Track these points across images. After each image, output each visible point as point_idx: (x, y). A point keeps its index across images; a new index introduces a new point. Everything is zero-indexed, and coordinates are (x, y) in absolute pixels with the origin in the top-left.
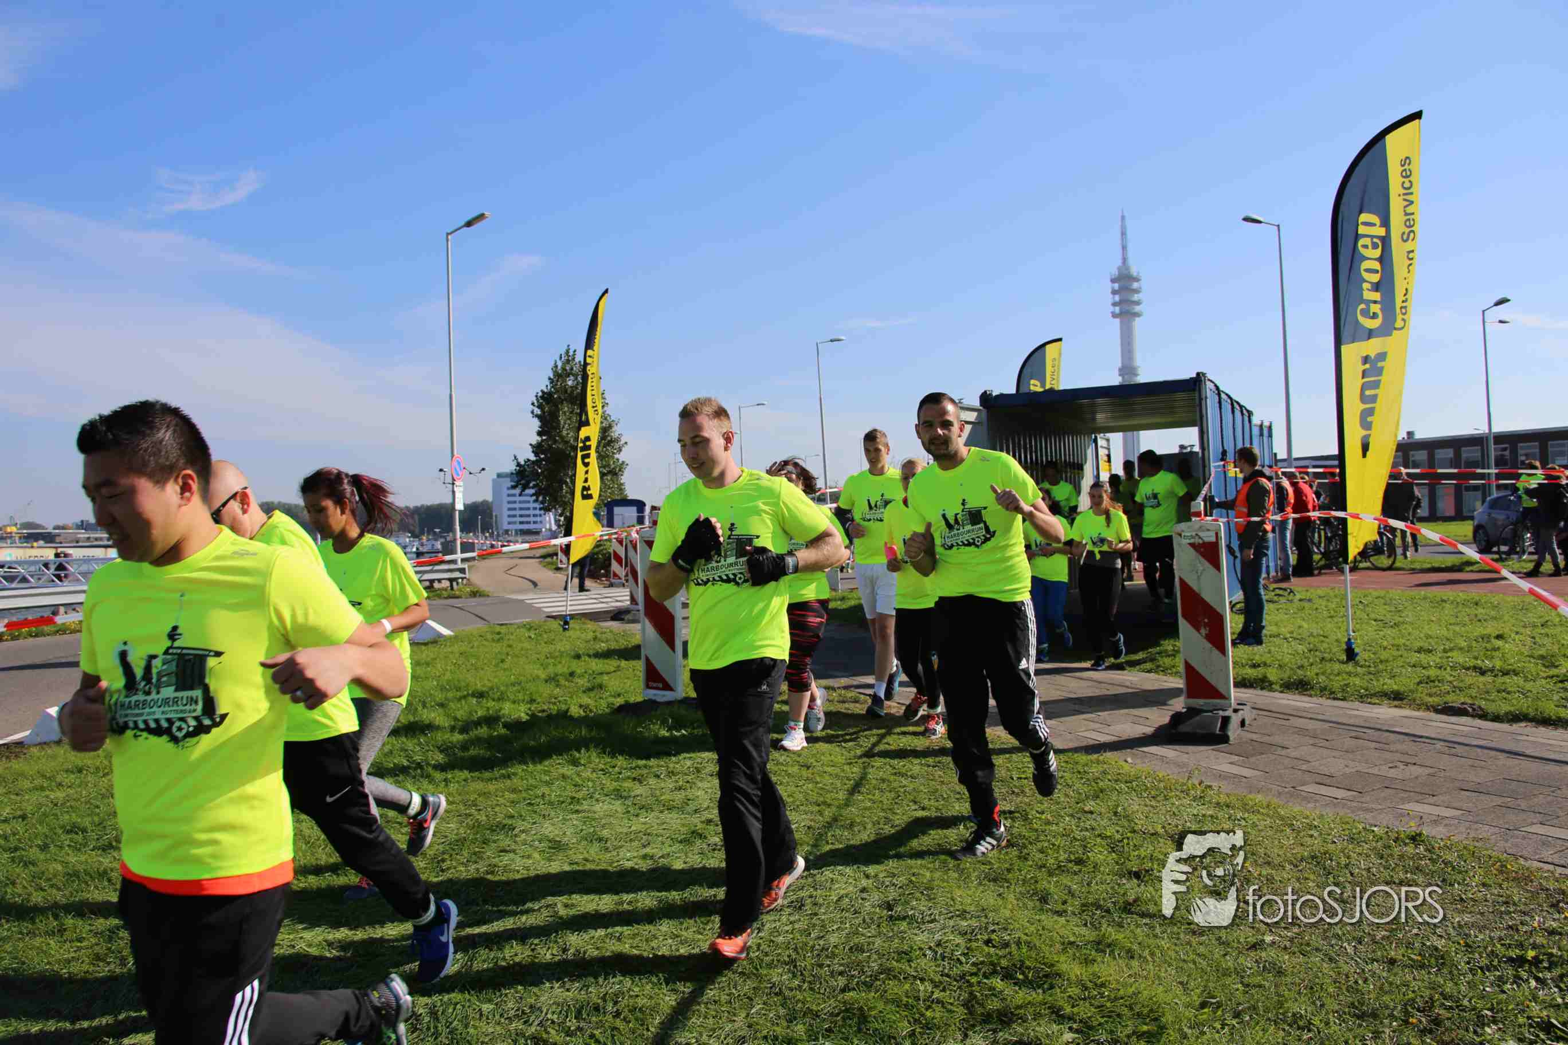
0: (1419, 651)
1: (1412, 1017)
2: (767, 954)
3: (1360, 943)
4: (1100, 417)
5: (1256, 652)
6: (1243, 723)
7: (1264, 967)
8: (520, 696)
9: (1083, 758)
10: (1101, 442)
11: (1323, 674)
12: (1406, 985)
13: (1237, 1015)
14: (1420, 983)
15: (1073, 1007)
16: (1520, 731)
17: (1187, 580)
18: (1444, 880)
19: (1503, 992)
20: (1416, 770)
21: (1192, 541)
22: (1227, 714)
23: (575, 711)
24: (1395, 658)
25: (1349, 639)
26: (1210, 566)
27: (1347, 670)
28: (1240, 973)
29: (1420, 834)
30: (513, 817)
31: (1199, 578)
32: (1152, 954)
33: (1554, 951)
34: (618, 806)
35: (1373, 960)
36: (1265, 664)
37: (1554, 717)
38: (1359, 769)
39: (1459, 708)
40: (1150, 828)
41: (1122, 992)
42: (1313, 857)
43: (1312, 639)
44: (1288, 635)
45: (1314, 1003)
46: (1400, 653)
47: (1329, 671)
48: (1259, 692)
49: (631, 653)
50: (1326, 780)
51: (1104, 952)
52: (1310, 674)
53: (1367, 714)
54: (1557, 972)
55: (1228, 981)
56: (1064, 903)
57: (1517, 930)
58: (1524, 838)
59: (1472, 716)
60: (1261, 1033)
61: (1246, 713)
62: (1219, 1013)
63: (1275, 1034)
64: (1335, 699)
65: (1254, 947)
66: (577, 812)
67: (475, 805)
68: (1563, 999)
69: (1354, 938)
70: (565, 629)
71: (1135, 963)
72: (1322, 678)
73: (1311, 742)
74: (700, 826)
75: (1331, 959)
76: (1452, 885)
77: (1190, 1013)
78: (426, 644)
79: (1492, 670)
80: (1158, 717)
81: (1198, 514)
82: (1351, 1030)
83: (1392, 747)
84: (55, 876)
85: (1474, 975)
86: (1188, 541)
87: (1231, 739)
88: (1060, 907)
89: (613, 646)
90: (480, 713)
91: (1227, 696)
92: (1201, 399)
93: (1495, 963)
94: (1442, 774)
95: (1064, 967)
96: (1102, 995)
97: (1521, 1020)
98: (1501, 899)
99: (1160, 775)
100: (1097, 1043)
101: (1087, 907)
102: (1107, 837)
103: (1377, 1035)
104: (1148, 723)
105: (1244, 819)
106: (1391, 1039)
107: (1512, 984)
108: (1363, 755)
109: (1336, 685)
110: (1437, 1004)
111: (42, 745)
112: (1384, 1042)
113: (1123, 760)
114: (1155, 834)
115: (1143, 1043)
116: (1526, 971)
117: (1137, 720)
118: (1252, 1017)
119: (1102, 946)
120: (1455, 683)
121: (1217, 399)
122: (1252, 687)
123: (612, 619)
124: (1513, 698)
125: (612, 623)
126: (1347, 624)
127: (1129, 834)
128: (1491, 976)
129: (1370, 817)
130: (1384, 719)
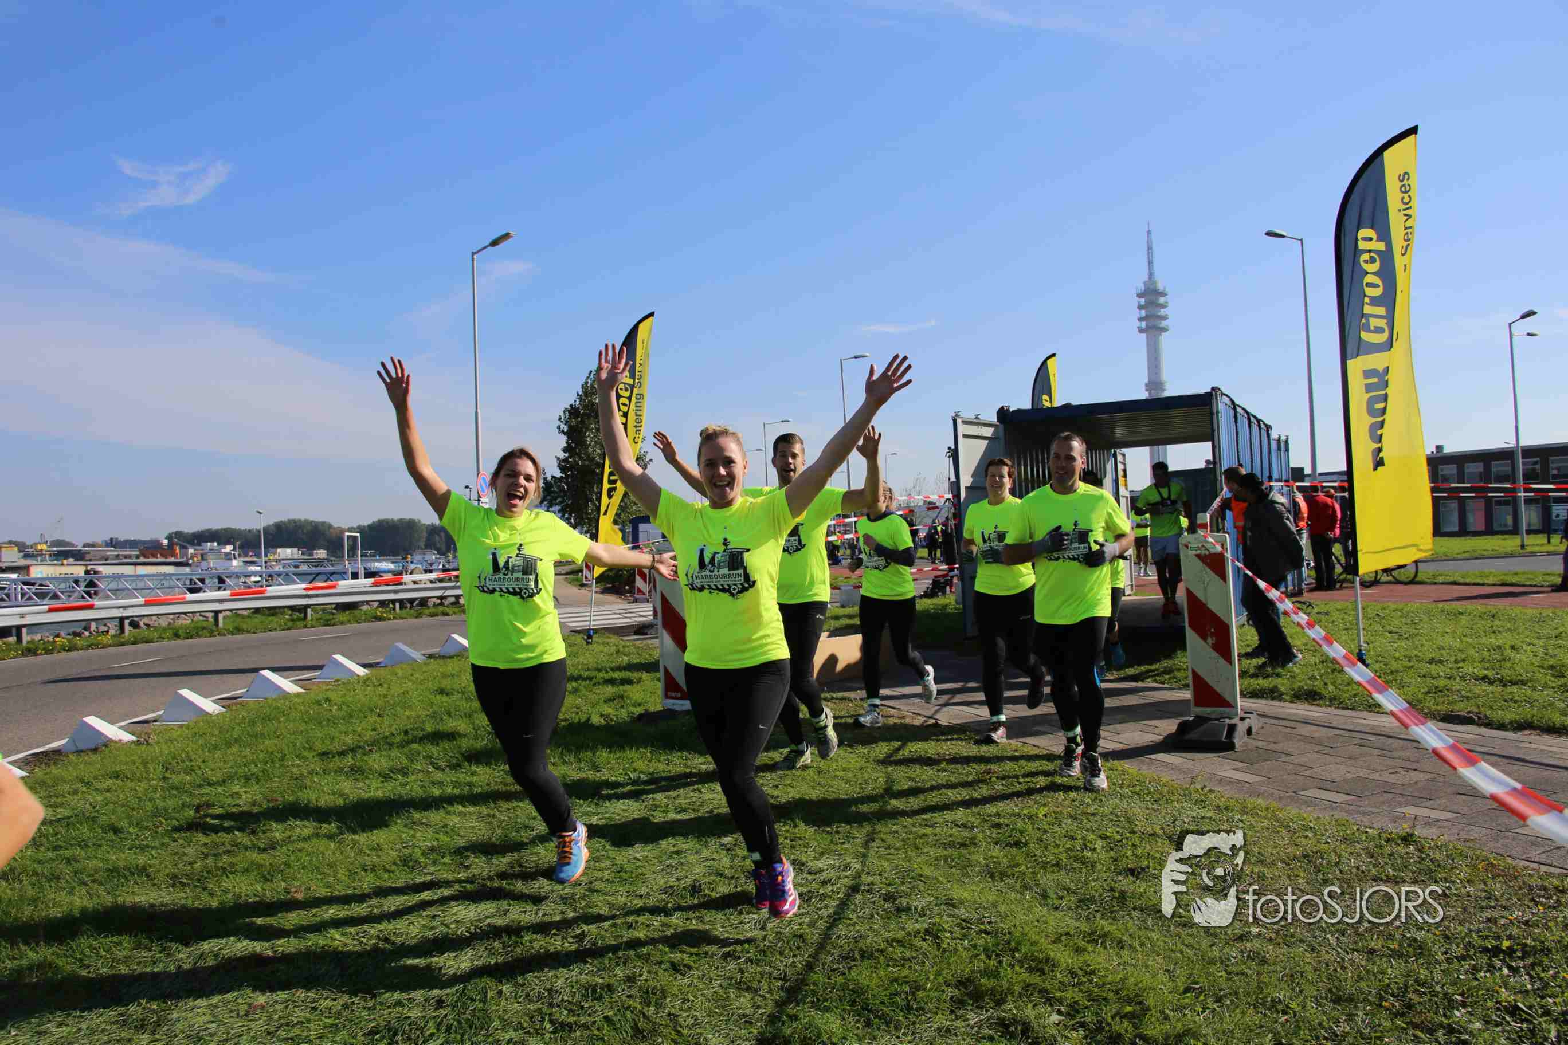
0: (1431, 661)
1: (1386, 1001)
3: (1343, 935)
4: (1119, 432)
6: (1249, 731)
7: (1249, 956)
10: (1119, 458)
11: (1332, 684)
12: (1383, 972)
13: (1219, 1000)
14: (1396, 971)
15: (1062, 991)
16: (1524, 739)
17: (1193, 591)
19: (1477, 980)
20: (1415, 776)
21: (1199, 552)
22: (1233, 722)
23: (596, 720)
24: (1406, 669)
25: (1360, 651)
26: (1217, 578)
28: (1224, 961)
29: (1412, 835)
31: (1205, 589)
32: (1142, 945)
33: (1529, 942)
35: (1354, 950)
37: (1558, 726)
38: (1361, 774)
39: (1465, 717)
40: (1149, 829)
41: (1110, 978)
42: (1305, 856)
45: (1293, 989)
46: (1411, 664)
47: (1339, 681)
48: (1268, 702)
49: (651, 666)
50: (1326, 785)
51: (1097, 941)
52: (1318, 685)
53: (1376, 723)
54: (1531, 960)
55: (1212, 969)
56: (1061, 898)
57: (1496, 922)
58: (1514, 839)
59: (1479, 725)
60: (1239, 1016)
61: (1253, 722)
62: (1202, 998)
63: (1252, 1018)
64: (1344, 708)
65: (1240, 938)
68: (1533, 985)
70: (588, 643)
71: (1125, 953)
72: (1331, 688)
73: (1315, 749)
75: (1312, 950)
77: (1174, 997)
78: (451, 657)
79: (1501, 680)
80: (1167, 727)
82: (1325, 1013)
83: (1395, 754)
84: (96, 872)
85: (1449, 964)
86: (1194, 552)
87: (1237, 746)
88: (1057, 902)
89: (636, 660)
91: (1233, 704)
92: (1212, 414)
93: (1472, 952)
94: (1442, 779)
95: (1055, 955)
96: (1091, 981)
97: (1489, 1004)
98: (1484, 894)
99: (1164, 780)
100: (1083, 1025)
101: (1084, 902)
102: (1107, 837)
103: (1350, 1017)
104: (1157, 731)
105: (1242, 821)
106: (1363, 1021)
107: (1486, 972)
108: (1365, 762)
109: (1345, 695)
110: (1411, 990)
111: (79, 752)
112: (1357, 1024)
113: (1129, 766)
114: (1154, 835)
115: (1126, 1023)
116: (1500, 960)
117: (1145, 728)
118: (1232, 1001)
119: (1094, 937)
120: (1463, 692)
121: (1232, 412)
122: (1262, 697)
123: (637, 633)
124: (1519, 707)
125: (635, 637)
126: (1358, 635)
127: (1128, 835)
128: (1466, 965)
129: (1366, 820)
130: (1390, 727)
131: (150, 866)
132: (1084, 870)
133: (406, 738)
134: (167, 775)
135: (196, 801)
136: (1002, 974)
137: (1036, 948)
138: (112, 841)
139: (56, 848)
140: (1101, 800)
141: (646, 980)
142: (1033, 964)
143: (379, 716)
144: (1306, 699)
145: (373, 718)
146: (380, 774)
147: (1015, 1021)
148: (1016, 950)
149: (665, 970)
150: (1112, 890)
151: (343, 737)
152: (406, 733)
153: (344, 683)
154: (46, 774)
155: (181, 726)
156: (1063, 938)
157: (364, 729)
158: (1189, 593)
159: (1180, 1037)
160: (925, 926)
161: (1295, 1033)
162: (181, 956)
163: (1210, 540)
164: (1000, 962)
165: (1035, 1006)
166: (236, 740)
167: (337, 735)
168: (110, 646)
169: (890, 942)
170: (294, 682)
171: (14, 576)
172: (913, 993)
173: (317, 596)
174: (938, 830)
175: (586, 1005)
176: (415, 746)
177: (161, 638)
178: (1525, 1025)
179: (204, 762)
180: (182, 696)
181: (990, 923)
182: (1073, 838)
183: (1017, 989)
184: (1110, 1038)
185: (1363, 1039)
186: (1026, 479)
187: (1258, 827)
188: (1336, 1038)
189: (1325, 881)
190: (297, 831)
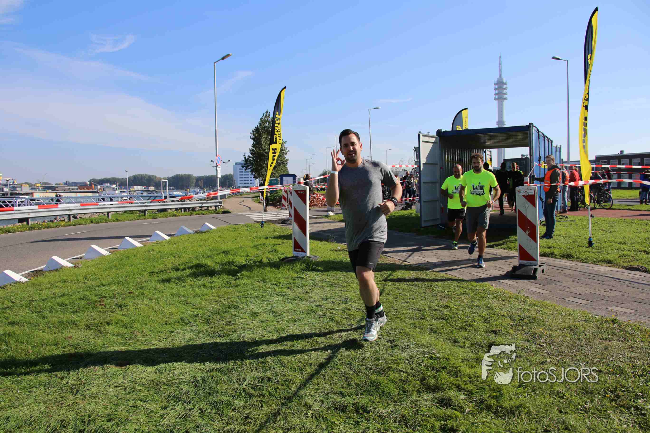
0: (620, 244)
1: (608, 394)
2: (340, 360)
3: (587, 363)
4: (488, 142)
5: (550, 242)
6: (543, 271)
8: (243, 254)
9: (474, 284)
10: (488, 153)
11: (579, 251)
12: (606, 381)
13: (534, 391)
14: (612, 381)
15: (465, 385)
17: (521, 211)
18: (625, 339)
19: (647, 385)
20: (615, 293)
21: (524, 194)
22: (536, 267)
23: (265, 260)
24: (610, 246)
25: (590, 238)
26: (531, 205)
27: (589, 250)
29: (616, 320)
30: (238, 302)
31: (526, 210)
34: (281, 298)
36: (554, 247)
38: (592, 291)
39: (636, 268)
40: (501, 313)
42: (569, 327)
43: (574, 237)
44: (564, 236)
45: (566, 387)
46: (612, 244)
47: (581, 251)
48: (550, 259)
49: (288, 237)
50: (577, 296)
51: (479, 363)
52: (572, 252)
53: (597, 269)
56: (464, 343)
59: (642, 271)
60: (543, 398)
61: (544, 267)
62: (526, 389)
63: (548, 399)
64: (583, 262)
65: (542, 363)
66: (264, 301)
67: (223, 297)
69: (585, 361)
70: (262, 227)
72: (577, 254)
73: (572, 279)
74: (314, 308)
76: (628, 341)
77: (514, 390)
78: (205, 232)
80: (507, 267)
81: (527, 183)
82: (581, 399)
83: (606, 283)
84: (55, 323)
85: (635, 378)
86: (522, 194)
87: (538, 277)
88: (461, 344)
89: (282, 234)
90: (226, 260)
91: (536, 259)
92: (530, 134)
94: (627, 295)
95: (462, 369)
96: (478, 381)
98: (649, 347)
99: (507, 291)
100: (474, 400)
101: (474, 345)
102: (483, 316)
103: (592, 401)
104: (503, 270)
105: (541, 311)
106: (598, 403)
108: (593, 286)
109: (584, 257)
110: (618, 389)
111: (50, 271)
112: (595, 404)
113: (492, 285)
114: (503, 316)
115: (493, 400)
117: (498, 268)
118: (539, 391)
119: (479, 361)
120: (635, 257)
121: (537, 134)
122: (548, 256)
123: (282, 223)
125: (281, 224)
126: (589, 231)
127: (492, 316)
128: (642, 379)
129: (594, 312)
130: (603, 271)
131: (77, 321)
132: (473, 331)
133: (185, 267)
134: (86, 281)
140: (480, 300)
142: (452, 372)
143: (175, 257)
144: (567, 258)
145: (171, 258)
150: (485, 340)
151: (159, 266)
152: (185, 264)
153: (160, 243)
154: (36, 280)
155: (92, 260)
156: (465, 361)
157: (168, 263)
159: (517, 407)
161: (568, 407)
162: (88, 360)
165: (454, 391)
166: (114, 267)
167: (156, 265)
168: (65, 226)
170: (140, 242)
171: (27, 197)
173: (150, 206)
177: (86, 223)
180: (92, 247)
182: (468, 316)
184: (487, 407)
185: (598, 411)
186: (448, 160)
187: (548, 313)
188: (586, 410)
189: (579, 339)
190: (139, 306)
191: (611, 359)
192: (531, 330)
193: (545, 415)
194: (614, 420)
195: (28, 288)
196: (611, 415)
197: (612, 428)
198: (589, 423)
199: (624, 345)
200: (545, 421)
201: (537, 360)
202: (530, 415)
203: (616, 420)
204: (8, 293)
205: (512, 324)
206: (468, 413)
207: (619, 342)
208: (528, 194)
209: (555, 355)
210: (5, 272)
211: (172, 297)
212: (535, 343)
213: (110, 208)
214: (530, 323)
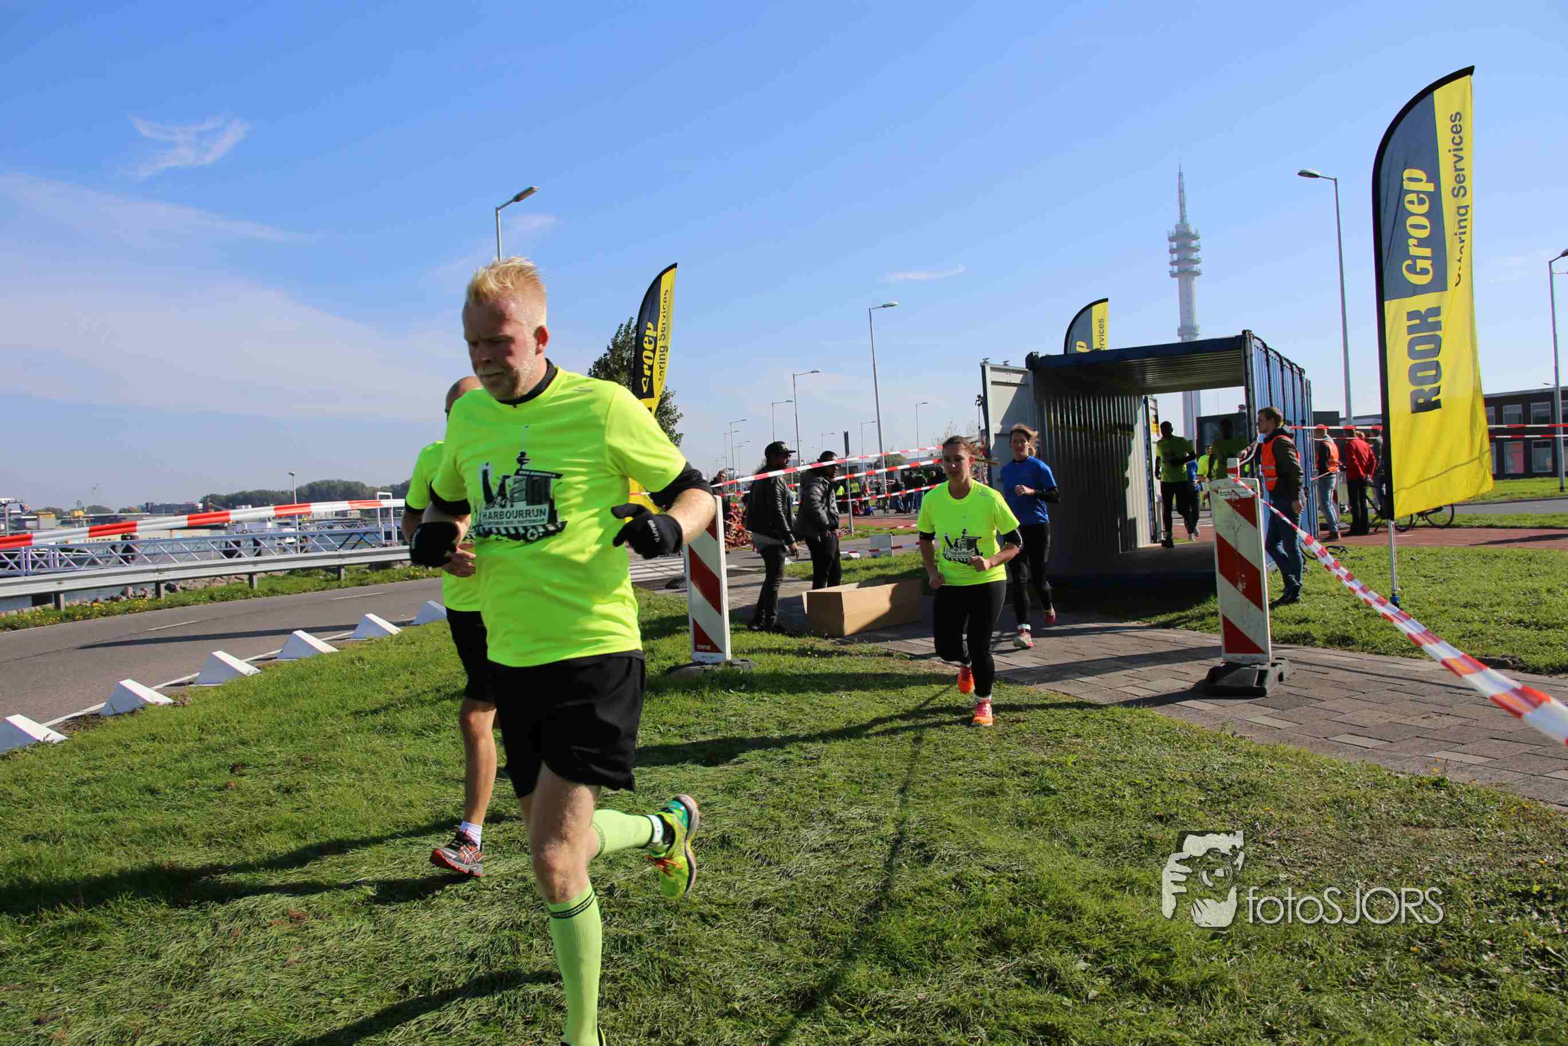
0: (1465, 607)
1: (1414, 946)
3: (1373, 880)
4: (1149, 377)
6: (1281, 678)
9: (1119, 711)
10: (1151, 404)
11: (1368, 628)
13: (1246, 946)
15: (1089, 938)
16: (1559, 682)
17: (1223, 537)
18: (1462, 822)
19: (1507, 924)
20: (1447, 720)
21: (1228, 497)
22: (1264, 668)
24: (1440, 613)
25: (1393, 595)
26: (1247, 523)
29: (1443, 780)
31: (1236, 534)
33: (1559, 886)
36: (1307, 621)
38: (1393, 719)
39: (1500, 661)
40: (1178, 776)
41: (1136, 926)
42: (1335, 802)
44: (1335, 593)
45: (1321, 935)
46: (1445, 608)
47: (1372, 626)
48: (1301, 647)
50: (1359, 730)
51: (1125, 888)
52: (1351, 631)
54: (1561, 904)
56: (1089, 845)
57: (1527, 866)
58: (1547, 783)
59: (1513, 669)
60: (1266, 961)
61: (1284, 667)
62: (1229, 944)
63: (1280, 963)
64: (1377, 653)
65: (1269, 884)
68: (1563, 929)
69: (1366, 876)
71: (1152, 900)
72: (1364, 633)
73: (1348, 693)
74: (743, 778)
76: (1467, 826)
79: (1536, 624)
80: (1198, 672)
82: (1353, 958)
83: (1428, 699)
84: (134, 833)
85: (1478, 908)
86: (1224, 497)
87: (1269, 692)
88: (1085, 850)
89: (667, 614)
91: (1263, 648)
92: (1246, 358)
93: (1501, 897)
94: (1475, 724)
95: (1083, 903)
96: (1118, 928)
97: (1518, 948)
98: (1515, 839)
99: (1195, 726)
100: (1110, 972)
101: (1112, 849)
102: (1136, 784)
103: (1378, 962)
104: (1187, 678)
105: (1272, 767)
106: (1391, 966)
107: (1515, 916)
108: (1397, 707)
109: (1379, 640)
110: (1439, 934)
111: (118, 715)
112: (1384, 968)
113: (1160, 714)
114: (1183, 781)
115: (1152, 970)
116: (1530, 904)
117: (1176, 675)
118: (1259, 947)
119: (1123, 885)
120: (1498, 636)
121: (1264, 356)
122: (1295, 642)
123: (668, 587)
124: (1555, 650)
125: (667, 591)
126: (1392, 578)
127: (1157, 782)
128: (1495, 910)
129: (1397, 765)
130: (1422, 672)
131: (186, 826)
132: (1112, 818)
133: (438, 696)
134: (203, 736)
135: (231, 762)
136: (1029, 922)
137: (1061, 896)
138: (149, 802)
139: (95, 810)
140: (1130, 747)
141: (675, 932)
142: (1061, 912)
143: (412, 673)
144: (1339, 644)
145: (405, 676)
146: (412, 732)
147: (1041, 968)
148: (1043, 897)
149: (695, 921)
150: (1140, 837)
151: (376, 695)
152: (438, 690)
153: (378, 642)
154: (85, 737)
155: (217, 688)
156: (1091, 885)
157: (398, 687)
158: (1219, 538)
159: (1206, 983)
160: (952, 874)
161: (1323, 978)
162: (217, 913)
163: (1241, 483)
164: (1027, 910)
165: (1062, 953)
166: (270, 700)
167: (370, 693)
168: (147, 610)
169: (918, 891)
170: (329, 642)
171: (52, 543)
172: (940, 942)
173: (350, 556)
174: (967, 779)
175: (616, 957)
176: (448, 703)
177: (197, 601)
178: (1553, 969)
179: (239, 722)
180: (217, 658)
181: (1018, 871)
182: (1103, 786)
183: (1044, 935)
184: (1136, 984)
185: (1391, 984)
186: (1056, 425)
187: (1288, 772)
188: (1364, 983)
189: (1355, 827)
190: (331, 789)
191: (1427, 868)
192: (1245, 811)
193: (1269, 997)
194: (1425, 1002)
195: (66, 756)
196: (1420, 992)
197: (1419, 1020)
198: (1369, 1010)
199: (1457, 836)
200: (1270, 1010)
201: (1258, 878)
202: (1234, 998)
203: (1431, 1001)
204: (18, 769)
205: (1203, 799)
206: (1093, 1000)
207: (1447, 831)
208: (1237, 498)
209: (1299, 864)
210: (10, 719)
211: (408, 766)
212: (1255, 841)
213: (255, 563)
214: (1245, 794)
